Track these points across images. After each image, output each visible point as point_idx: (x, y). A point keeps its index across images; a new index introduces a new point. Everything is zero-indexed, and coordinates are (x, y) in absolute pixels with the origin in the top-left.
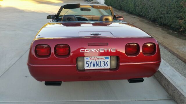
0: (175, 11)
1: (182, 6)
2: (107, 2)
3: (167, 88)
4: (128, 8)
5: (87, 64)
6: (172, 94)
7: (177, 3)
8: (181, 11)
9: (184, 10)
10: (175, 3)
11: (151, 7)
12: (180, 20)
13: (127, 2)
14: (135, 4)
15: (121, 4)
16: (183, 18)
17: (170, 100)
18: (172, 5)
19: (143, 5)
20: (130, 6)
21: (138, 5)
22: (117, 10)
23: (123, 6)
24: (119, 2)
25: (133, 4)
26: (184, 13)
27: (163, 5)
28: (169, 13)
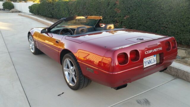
0: (111, 17)
1: (116, 12)
2: (33, 11)
3: (170, 71)
4: (61, 15)
5: (145, 63)
6: (175, 75)
7: (111, 10)
8: (116, 16)
9: (118, 15)
10: (110, 9)
11: (87, 14)
12: (116, 24)
13: (59, 10)
14: (69, 12)
15: (52, 12)
16: (118, 22)
17: (174, 79)
18: (108, 11)
19: (79, 12)
20: (64, 13)
21: (72, 13)
22: (49, 19)
23: (55, 13)
24: (50, 10)
25: (67, 12)
26: (119, 18)
27: (99, 11)
28: (106, 19)
